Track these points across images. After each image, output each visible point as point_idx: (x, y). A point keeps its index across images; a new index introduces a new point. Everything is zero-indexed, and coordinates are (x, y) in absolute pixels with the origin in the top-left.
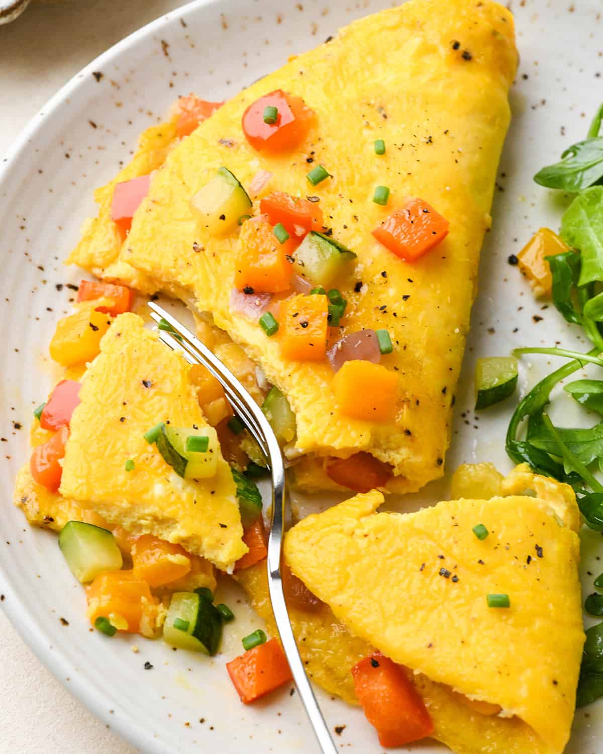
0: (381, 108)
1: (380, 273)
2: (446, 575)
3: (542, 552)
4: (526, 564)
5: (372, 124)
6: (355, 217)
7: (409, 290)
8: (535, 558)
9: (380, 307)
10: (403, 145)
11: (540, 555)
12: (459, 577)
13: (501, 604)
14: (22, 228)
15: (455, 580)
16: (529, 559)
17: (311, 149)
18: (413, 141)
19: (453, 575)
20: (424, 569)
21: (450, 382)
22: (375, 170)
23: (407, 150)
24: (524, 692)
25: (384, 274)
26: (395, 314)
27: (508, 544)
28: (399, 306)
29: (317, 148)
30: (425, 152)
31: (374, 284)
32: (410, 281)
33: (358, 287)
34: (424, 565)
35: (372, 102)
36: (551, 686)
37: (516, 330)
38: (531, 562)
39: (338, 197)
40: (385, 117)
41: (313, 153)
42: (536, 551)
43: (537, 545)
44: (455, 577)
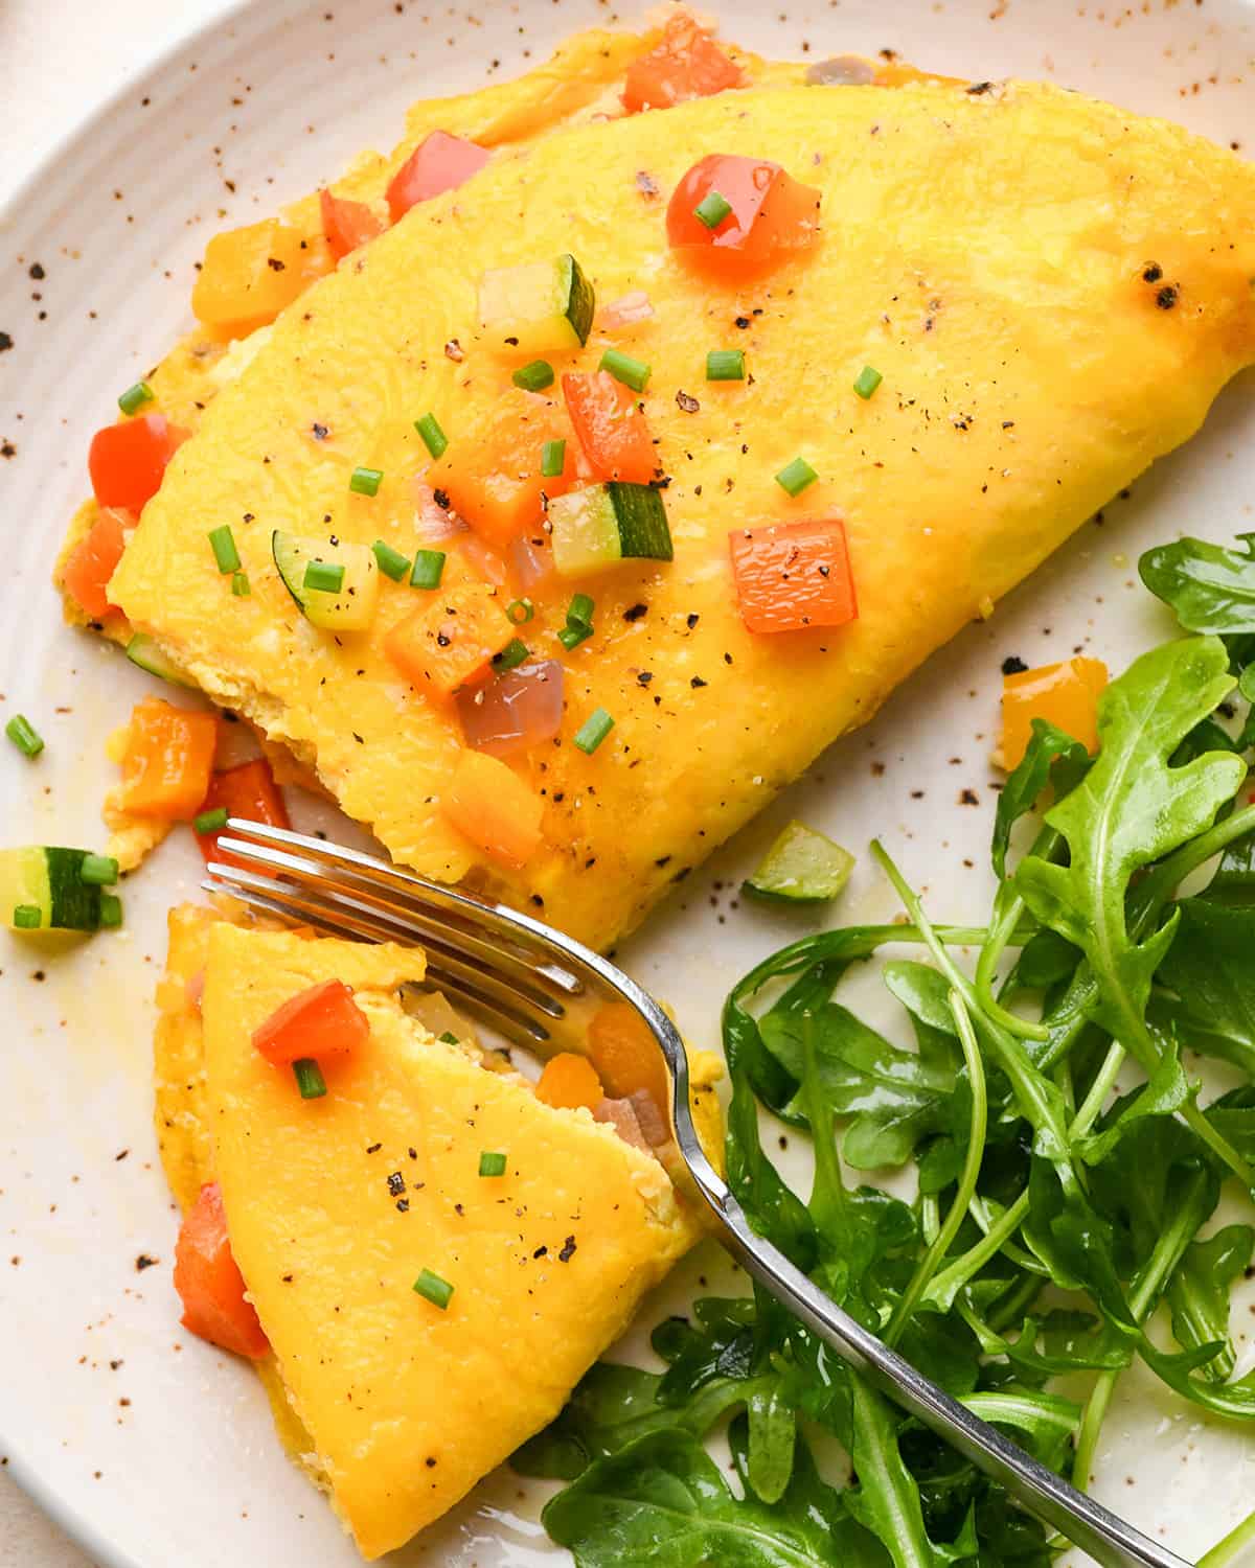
0: (937, 304)
1: (687, 615)
2: (396, 1187)
3: (572, 1253)
4: (530, 1257)
5: (896, 325)
6: (730, 483)
7: (713, 673)
8: (552, 1255)
9: (641, 672)
10: (912, 403)
11: (565, 1257)
12: (412, 1207)
13: (436, 1297)
14: (236, 102)
15: (403, 1206)
16: (542, 1252)
17: (758, 301)
18: (935, 406)
19: (404, 1197)
20: (374, 1153)
21: (686, 852)
22: (829, 416)
23: (913, 417)
24: (363, 1449)
25: (692, 620)
26: (657, 700)
27: (525, 1208)
28: (674, 690)
29: (774, 308)
30: (940, 442)
31: (666, 624)
32: (728, 658)
33: (636, 613)
34: (378, 1146)
35: (928, 285)
36: (420, 1464)
37: (918, 795)
38: (541, 1257)
39: (731, 423)
40: (929, 326)
41: (758, 312)
42: (563, 1246)
43: (573, 1238)
44: (406, 1203)
